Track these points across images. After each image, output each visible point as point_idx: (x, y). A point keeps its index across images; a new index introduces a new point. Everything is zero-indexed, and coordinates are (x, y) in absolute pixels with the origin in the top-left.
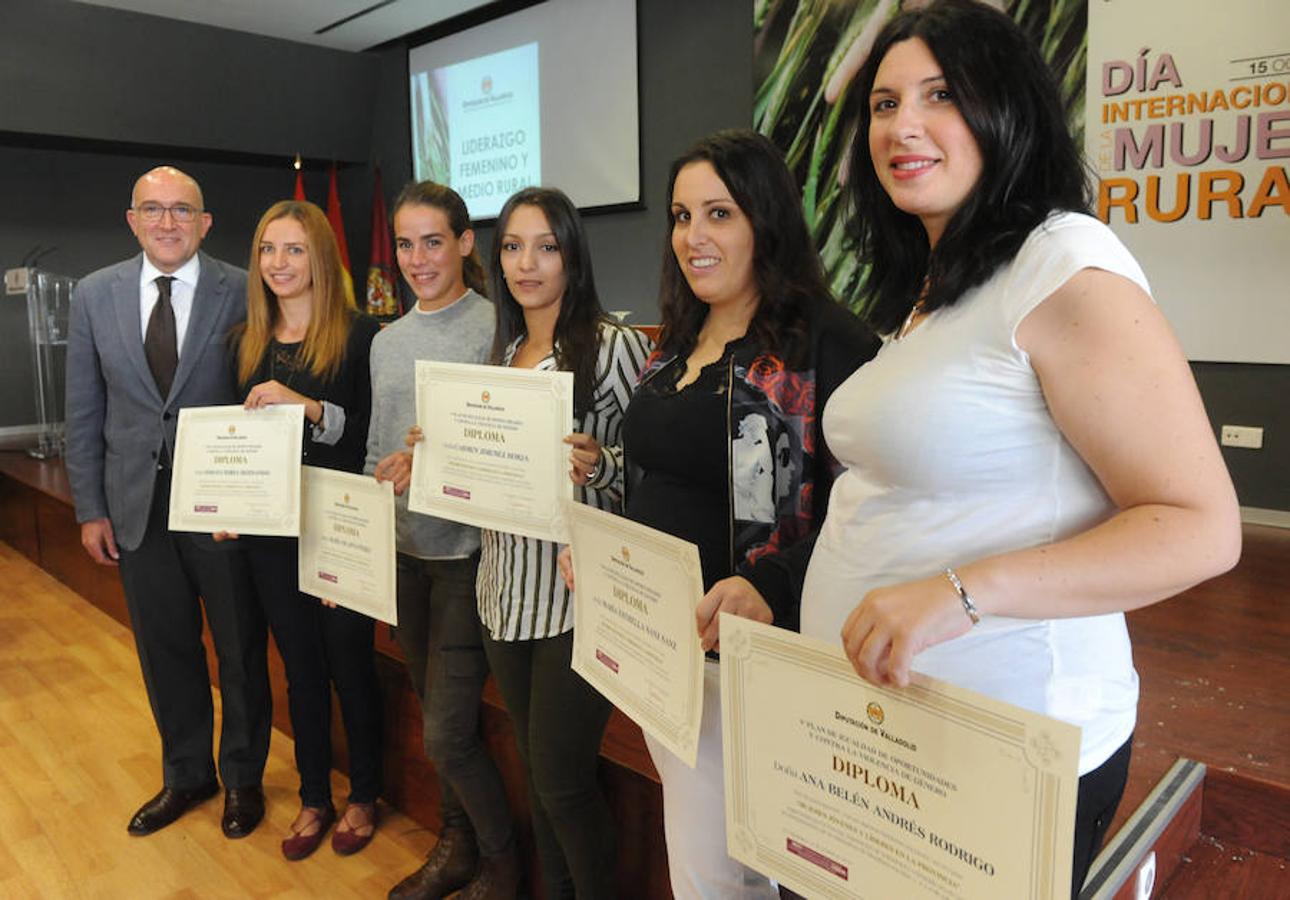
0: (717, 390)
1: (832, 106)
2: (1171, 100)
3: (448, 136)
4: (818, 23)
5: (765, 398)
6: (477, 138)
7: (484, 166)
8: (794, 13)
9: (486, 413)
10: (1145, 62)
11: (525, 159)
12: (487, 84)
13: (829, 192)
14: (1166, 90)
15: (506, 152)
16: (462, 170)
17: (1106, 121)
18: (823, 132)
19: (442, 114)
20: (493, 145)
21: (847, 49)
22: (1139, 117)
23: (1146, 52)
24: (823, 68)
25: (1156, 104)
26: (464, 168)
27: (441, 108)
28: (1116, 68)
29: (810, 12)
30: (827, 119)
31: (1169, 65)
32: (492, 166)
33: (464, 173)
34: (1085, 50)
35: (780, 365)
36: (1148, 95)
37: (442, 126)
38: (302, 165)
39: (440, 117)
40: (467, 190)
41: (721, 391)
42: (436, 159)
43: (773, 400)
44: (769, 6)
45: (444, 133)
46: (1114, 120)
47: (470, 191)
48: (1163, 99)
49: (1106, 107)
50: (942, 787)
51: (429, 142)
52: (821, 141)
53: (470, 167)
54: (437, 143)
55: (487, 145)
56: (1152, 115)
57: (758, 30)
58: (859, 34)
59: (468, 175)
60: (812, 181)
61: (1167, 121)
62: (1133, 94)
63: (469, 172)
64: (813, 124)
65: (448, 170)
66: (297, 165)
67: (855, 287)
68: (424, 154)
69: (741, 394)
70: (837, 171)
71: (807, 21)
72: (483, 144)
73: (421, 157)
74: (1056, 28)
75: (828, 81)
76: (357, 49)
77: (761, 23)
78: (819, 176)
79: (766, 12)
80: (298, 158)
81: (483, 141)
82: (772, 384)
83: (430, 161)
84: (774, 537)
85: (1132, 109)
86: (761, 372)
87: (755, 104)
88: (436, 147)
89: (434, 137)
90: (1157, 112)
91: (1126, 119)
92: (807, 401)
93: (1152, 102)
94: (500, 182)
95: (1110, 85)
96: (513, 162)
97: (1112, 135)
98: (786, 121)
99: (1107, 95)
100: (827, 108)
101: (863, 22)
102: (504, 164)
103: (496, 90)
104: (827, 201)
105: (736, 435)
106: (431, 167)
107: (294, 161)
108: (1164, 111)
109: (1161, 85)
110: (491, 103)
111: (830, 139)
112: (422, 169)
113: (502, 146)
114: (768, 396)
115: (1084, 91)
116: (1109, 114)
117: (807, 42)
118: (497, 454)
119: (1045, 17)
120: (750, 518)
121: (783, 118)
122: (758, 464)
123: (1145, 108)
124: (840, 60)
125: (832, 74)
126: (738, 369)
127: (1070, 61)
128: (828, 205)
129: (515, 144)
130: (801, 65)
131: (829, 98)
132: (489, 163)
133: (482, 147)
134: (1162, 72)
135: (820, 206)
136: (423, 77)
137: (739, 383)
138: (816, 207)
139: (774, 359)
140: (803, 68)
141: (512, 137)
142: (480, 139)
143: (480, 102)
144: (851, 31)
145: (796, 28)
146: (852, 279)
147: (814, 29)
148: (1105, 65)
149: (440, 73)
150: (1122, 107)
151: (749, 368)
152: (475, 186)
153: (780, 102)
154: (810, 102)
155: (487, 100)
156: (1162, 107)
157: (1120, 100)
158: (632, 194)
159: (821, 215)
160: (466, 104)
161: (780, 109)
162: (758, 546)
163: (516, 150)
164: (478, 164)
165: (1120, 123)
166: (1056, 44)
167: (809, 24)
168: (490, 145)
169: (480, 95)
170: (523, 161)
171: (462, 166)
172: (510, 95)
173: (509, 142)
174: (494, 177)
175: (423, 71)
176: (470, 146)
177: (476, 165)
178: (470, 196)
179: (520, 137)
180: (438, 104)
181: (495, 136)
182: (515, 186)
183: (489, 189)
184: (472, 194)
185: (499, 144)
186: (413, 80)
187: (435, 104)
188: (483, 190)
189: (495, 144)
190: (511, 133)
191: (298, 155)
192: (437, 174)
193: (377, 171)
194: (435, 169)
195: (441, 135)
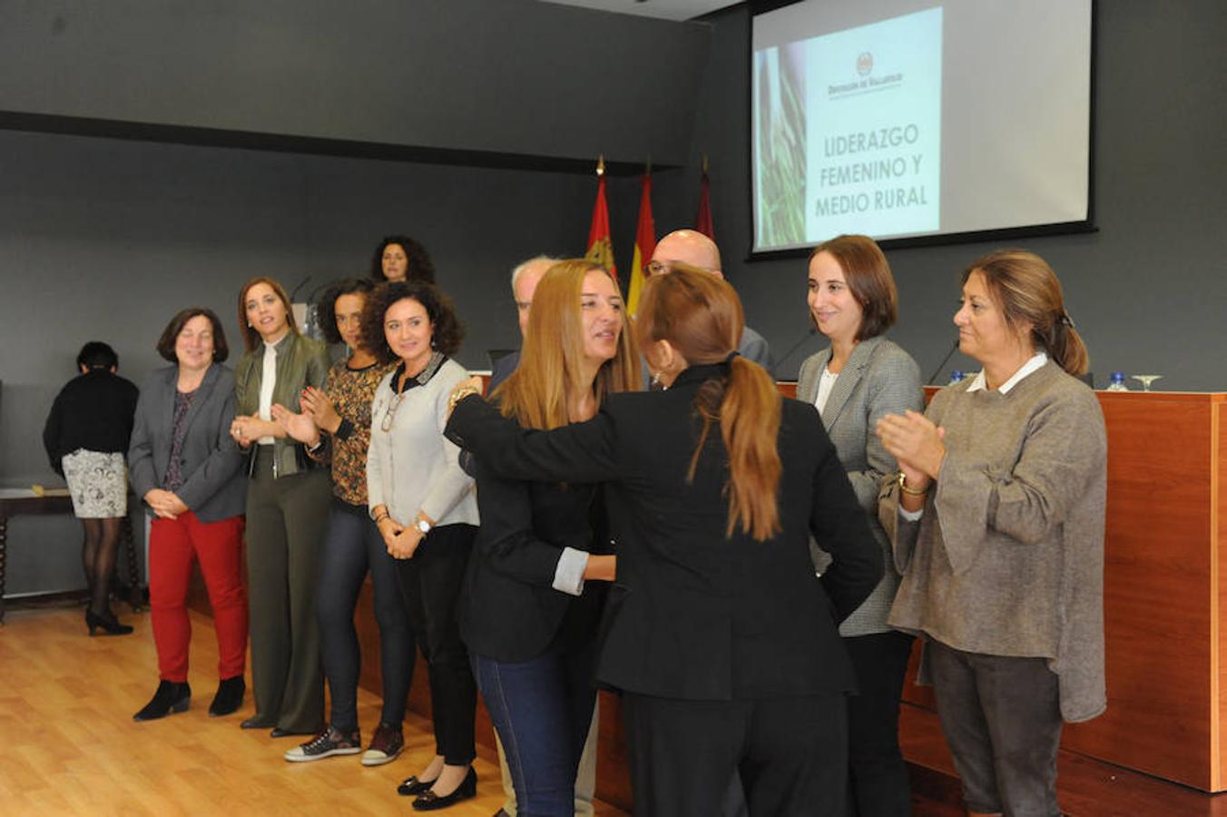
3: (804, 131)
6: (846, 135)
7: (856, 172)
11: (917, 162)
12: (865, 63)
15: (889, 154)
16: (823, 177)
19: (799, 107)
20: (870, 144)
26: (826, 175)
27: (795, 96)
32: (868, 172)
33: (826, 181)
37: (796, 118)
38: (605, 171)
39: (795, 109)
40: (830, 203)
42: (786, 161)
45: (798, 124)
47: (834, 205)
51: (775, 139)
53: (835, 173)
54: (789, 141)
55: (861, 143)
59: (831, 184)
63: (834, 180)
65: (802, 176)
66: (600, 171)
68: (770, 156)
72: (857, 142)
73: (763, 159)
76: (682, 17)
80: (601, 165)
81: (855, 140)
83: (775, 167)
88: (787, 146)
89: (784, 133)
94: (879, 193)
96: (899, 168)
102: (885, 169)
103: (879, 72)
106: (779, 173)
107: (596, 165)
110: (869, 87)
112: (764, 175)
113: (884, 146)
129: (904, 143)
132: (864, 168)
133: (854, 147)
136: (773, 53)
141: (896, 134)
142: (852, 136)
143: (855, 86)
149: (797, 48)
152: (843, 197)
155: (864, 84)
158: (1080, 214)
160: (832, 90)
163: (905, 150)
164: (848, 170)
168: (866, 144)
169: (853, 77)
170: (913, 166)
171: (823, 171)
172: (900, 77)
173: (895, 141)
174: (869, 187)
175: (771, 46)
176: (837, 146)
177: (844, 171)
178: (834, 213)
179: (911, 134)
180: (793, 90)
181: (873, 135)
182: (900, 199)
183: (862, 203)
184: (837, 209)
185: (880, 144)
186: (757, 56)
187: (788, 89)
188: (852, 204)
189: (873, 144)
190: (899, 129)
191: (601, 158)
192: (786, 182)
193: (705, 178)
194: (783, 175)
195: (795, 131)
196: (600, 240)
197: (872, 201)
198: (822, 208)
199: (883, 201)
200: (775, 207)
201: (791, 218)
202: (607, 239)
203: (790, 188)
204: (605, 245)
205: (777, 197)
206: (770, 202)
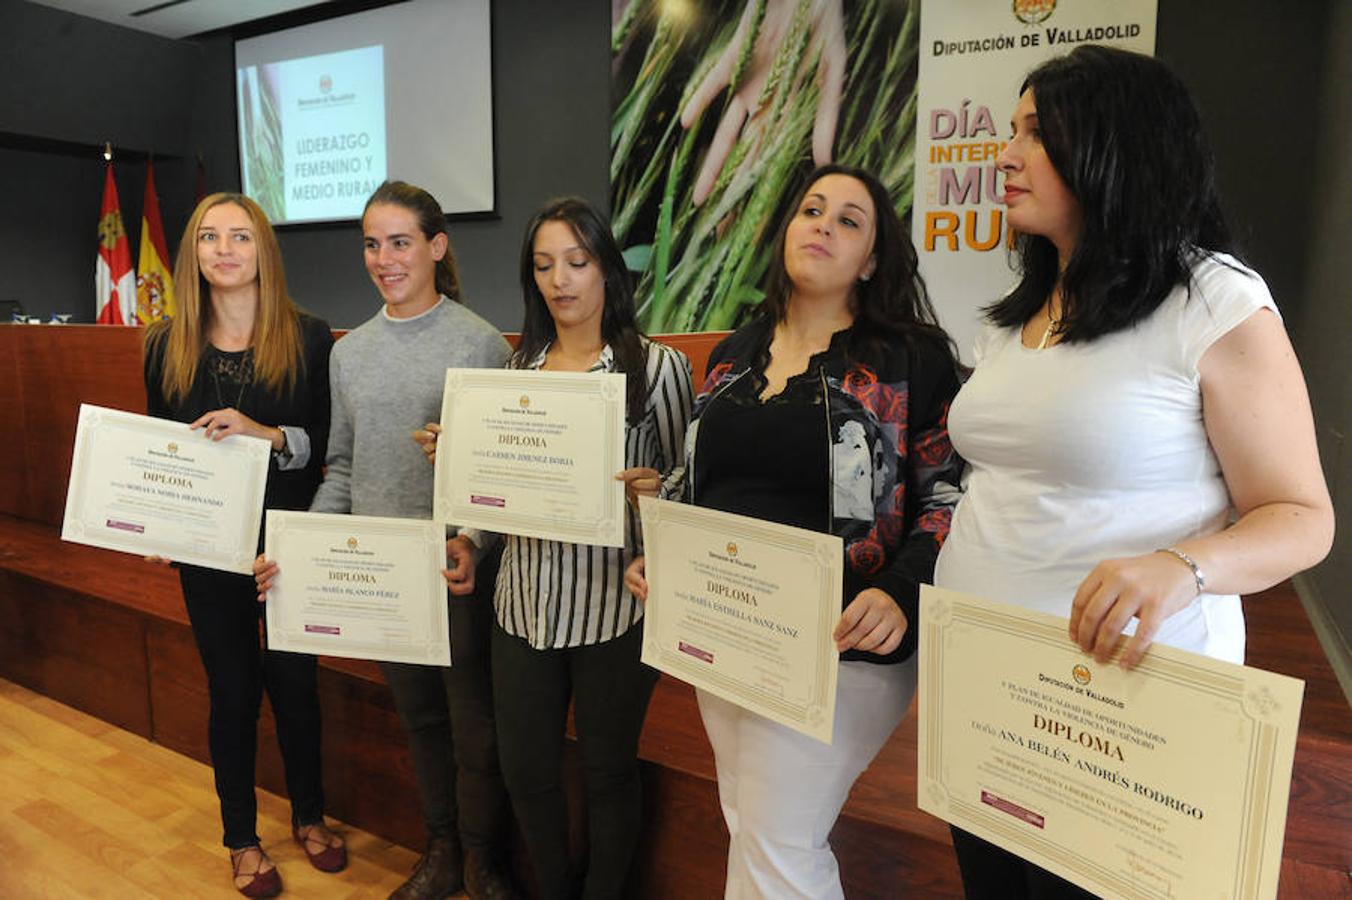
0: (814, 400)
1: (687, 131)
2: (987, 146)
3: (280, 133)
4: (674, 52)
5: (861, 407)
6: (314, 139)
7: (322, 167)
8: (651, 40)
9: (526, 418)
10: (966, 113)
11: (369, 161)
12: (326, 84)
13: (685, 211)
14: (983, 137)
15: (346, 155)
16: (297, 170)
17: (933, 161)
18: (679, 153)
19: (274, 110)
20: (333, 146)
21: (702, 79)
22: (960, 159)
23: (967, 104)
24: (679, 94)
25: (975, 149)
26: (299, 168)
27: (272, 105)
28: (942, 115)
29: (666, 41)
30: (682, 145)
31: (985, 115)
32: (332, 168)
33: (300, 173)
34: (916, 98)
35: (873, 378)
36: (968, 140)
37: (273, 123)
38: (112, 156)
39: (272, 113)
40: (303, 190)
41: (818, 401)
42: (267, 157)
43: (869, 409)
44: (627, 31)
45: (277, 132)
46: (940, 161)
47: (307, 192)
48: (980, 145)
49: (933, 149)
50: (1150, 740)
51: (258, 137)
52: (677, 163)
53: (307, 167)
54: (268, 140)
55: (325, 145)
56: (971, 159)
57: (615, 54)
58: (713, 65)
60: (668, 201)
61: (983, 164)
62: (956, 139)
63: (305, 173)
64: (670, 145)
65: (281, 168)
66: (108, 156)
67: (709, 300)
68: (254, 152)
69: (838, 403)
70: (692, 193)
71: (664, 49)
72: (323, 144)
73: (249, 155)
74: (892, 75)
75: (684, 107)
76: (177, 36)
77: (618, 47)
78: (674, 196)
79: (622, 38)
80: (109, 149)
81: (321, 142)
82: (867, 395)
83: (259, 160)
84: (873, 533)
85: (955, 152)
86: (855, 382)
87: (612, 123)
88: (266, 143)
89: (264, 134)
90: (976, 156)
91: (950, 160)
92: (900, 410)
93: (972, 146)
94: (340, 184)
95: (937, 130)
96: (355, 164)
97: (938, 173)
98: (644, 142)
99: (935, 139)
100: (683, 133)
101: (717, 55)
102: (345, 166)
103: (336, 92)
104: (683, 220)
105: (836, 440)
106: (262, 165)
107: (103, 151)
108: (981, 155)
109: (979, 133)
110: (331, 103)
111: (685, 162)
112: (250, 166)
113: (343, 148)
114: (863, 404)
115: (915, 133)
116: (936, 155)
117: (665, 67)
118: (537, 459)
119: (882, 66)
120: (849, 516)
121: (640, 138)
122: (859, 467)
123: (965, 151)
124: (695, 88)
125: (688, 100)
126: (831, 380)
127: (904, 104)
128: (684, 223)
129: (358, 147)
130: (657, 91)
131: (685, 122)
132: (328, 165)
133: (321, 148)
134: (980, 121)
135: (676, 225)
136: (252, 72)
137: (835, 393)
138: (672, 224)
139: (864, 371)
140: (660, 92)
141: (354, 139)
142: (318, 139)
143: (318, 101)
144: (706, 63)
145: (653, 56)
146: (707, 292)
147: (670, 58)
148: (933, 112)
149: (271, 67)
150: (946, 149)
151: (843, 378)
152: (313, 186)
153: (637, 124)
154: (666, 127)
155: (326, 100)
156: (979, 152)
157: (945, 144)
158: (486, 204)
159: (677, 232)
160: (301, 103)
161: (637, 130)
162: (857, 541)
163: (358, 152)
164: (316, 166)
165: (944, 164)
166: (890, 91)
167: (666, 51)
168: (329, 145)
169: (317, 94)
170: (366, 164)
171: (297, 165)
172: (352, 96)
173: (351, 144)
174: (334, 179)
175: (251, 65)
176: (305, 147)
177: (313, 166)
178: (307, 198)
179: (363, 140)
180: (269, 100)
181: (335, 138)
182: (357, 189)
183: (328, 191)
184: (309, 195)
185: (340, 145)
186: (240, 73)
187: (266, 100)
188: (321, 192)
189: (335, 146)
190: (354, 136)
191: (108, 144)
192: (268, 174)
193: (200, 166)
194: (266, 169)
195: (273, 131)
196: (112, 212)
197: (336, 188)
198: (298, 194)
199: (344, 190)
200: (260, 192)
201: (274, 201)
202: (117, 211)
203: (272, 178)
204: (116, 217)
205: (262, 182)
206: (256, 189)
